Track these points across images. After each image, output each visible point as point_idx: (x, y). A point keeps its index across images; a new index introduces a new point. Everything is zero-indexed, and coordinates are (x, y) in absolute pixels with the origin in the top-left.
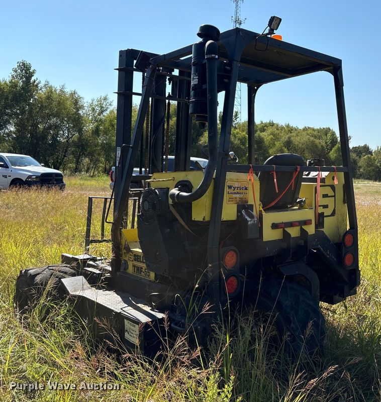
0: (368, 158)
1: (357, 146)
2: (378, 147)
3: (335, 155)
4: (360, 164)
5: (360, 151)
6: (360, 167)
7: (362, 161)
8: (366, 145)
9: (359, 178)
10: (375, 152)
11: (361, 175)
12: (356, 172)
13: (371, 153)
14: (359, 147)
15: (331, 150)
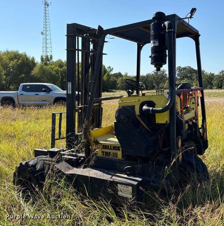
0: (122, 79)
1: (115, 73)
2: (125, 73)
3: (106, 78)
4: (118, 82)
5: (117, 76)
6: (118, 84)
7: (119, 81)
8: (120, 72)
9: (118, 90)
10: (124, 76)
11: (119, 88)
12: (116, 87)
13: (122, 76)
14: (116, 74)
15: (104, 75)
